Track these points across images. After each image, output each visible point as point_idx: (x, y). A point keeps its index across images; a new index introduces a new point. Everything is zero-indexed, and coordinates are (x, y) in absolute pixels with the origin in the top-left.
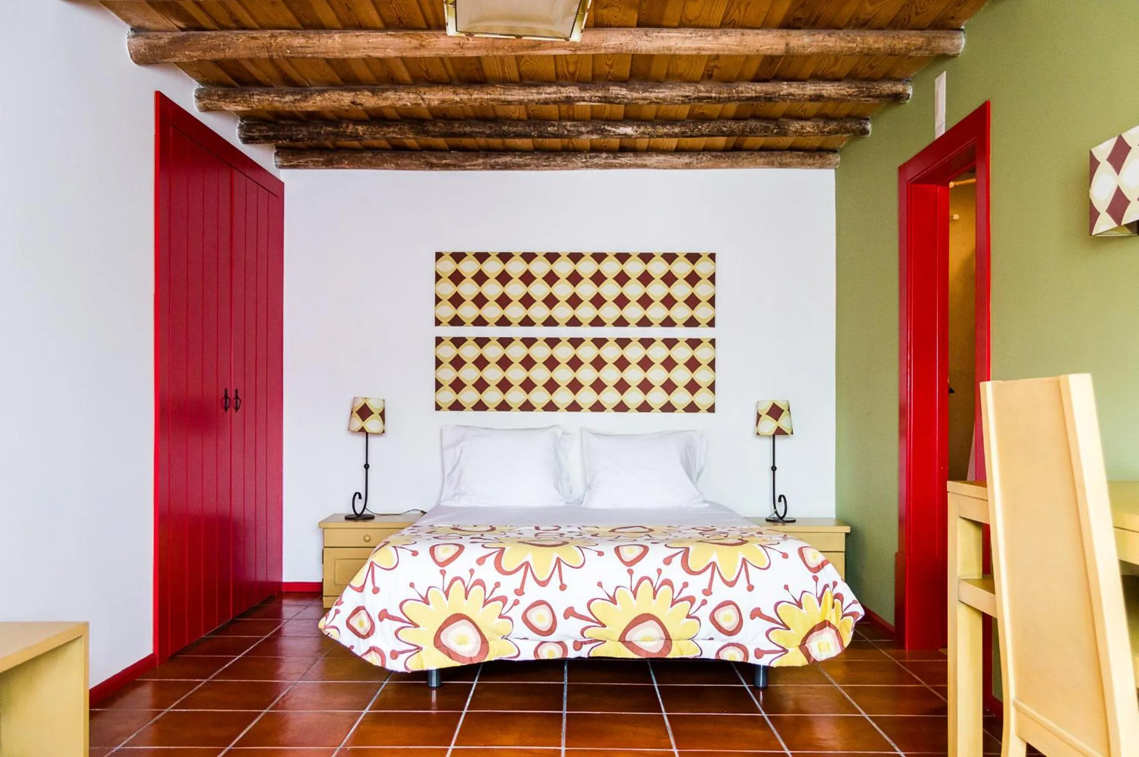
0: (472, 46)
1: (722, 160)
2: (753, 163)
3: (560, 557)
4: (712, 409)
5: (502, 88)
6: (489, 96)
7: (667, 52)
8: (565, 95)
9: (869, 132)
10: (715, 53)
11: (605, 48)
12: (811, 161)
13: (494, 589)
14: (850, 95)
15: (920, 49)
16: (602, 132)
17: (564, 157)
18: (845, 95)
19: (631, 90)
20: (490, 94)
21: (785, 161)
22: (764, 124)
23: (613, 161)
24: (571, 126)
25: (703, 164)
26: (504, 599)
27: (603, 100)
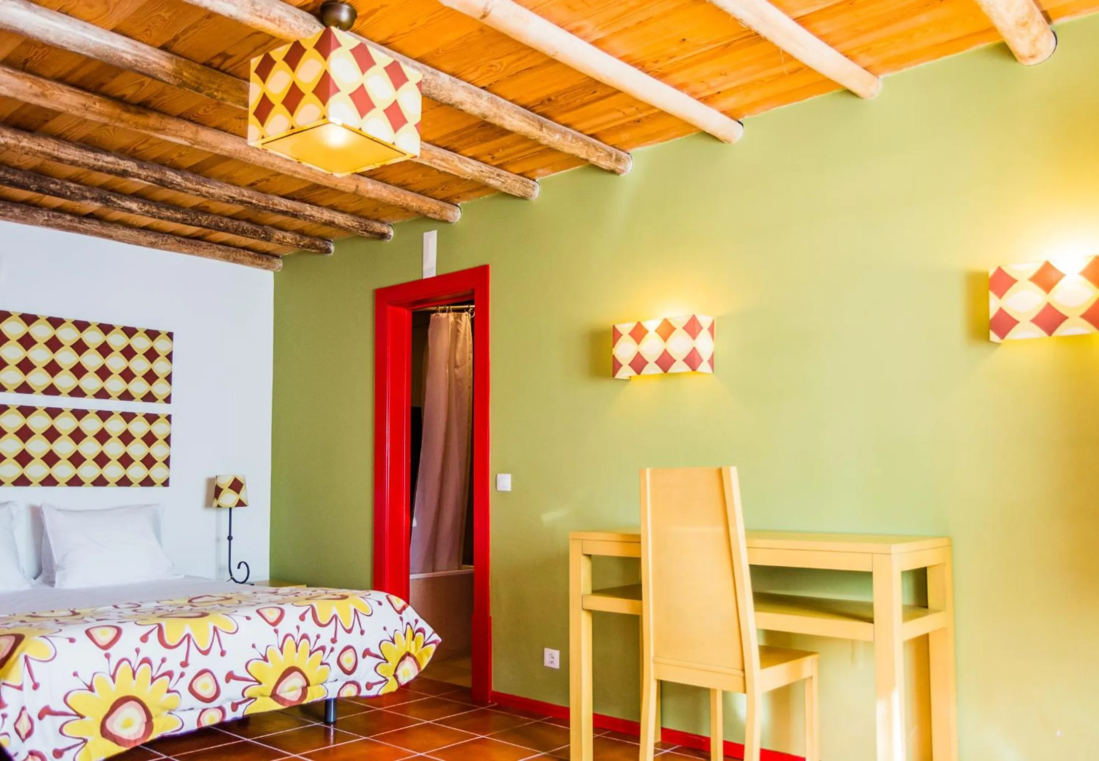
0: (97, 111)
1: (184, 246)
2: (212, 254)
3: (216, 625)
4: (166, 484)
5: (56, 143)
6: (40, 148)
7: (269, 167)
8: (123, 168)
9: (331, 252)
10: (305, 178)
11: (221, 149)
12: (260, 262)
13: (161, 664)
14: (353, 227)
15: (435, 213)
16: (106, 202)
17: (23, 210)
18: (350, 226)
19: (186, 180)
20: (42, 146)
21: (238, 257)
22: (254, 228)
23: (78, 225)
24: (75, 188)
25: (167, 246)
26: (170, 674)
27: (158, 182)
